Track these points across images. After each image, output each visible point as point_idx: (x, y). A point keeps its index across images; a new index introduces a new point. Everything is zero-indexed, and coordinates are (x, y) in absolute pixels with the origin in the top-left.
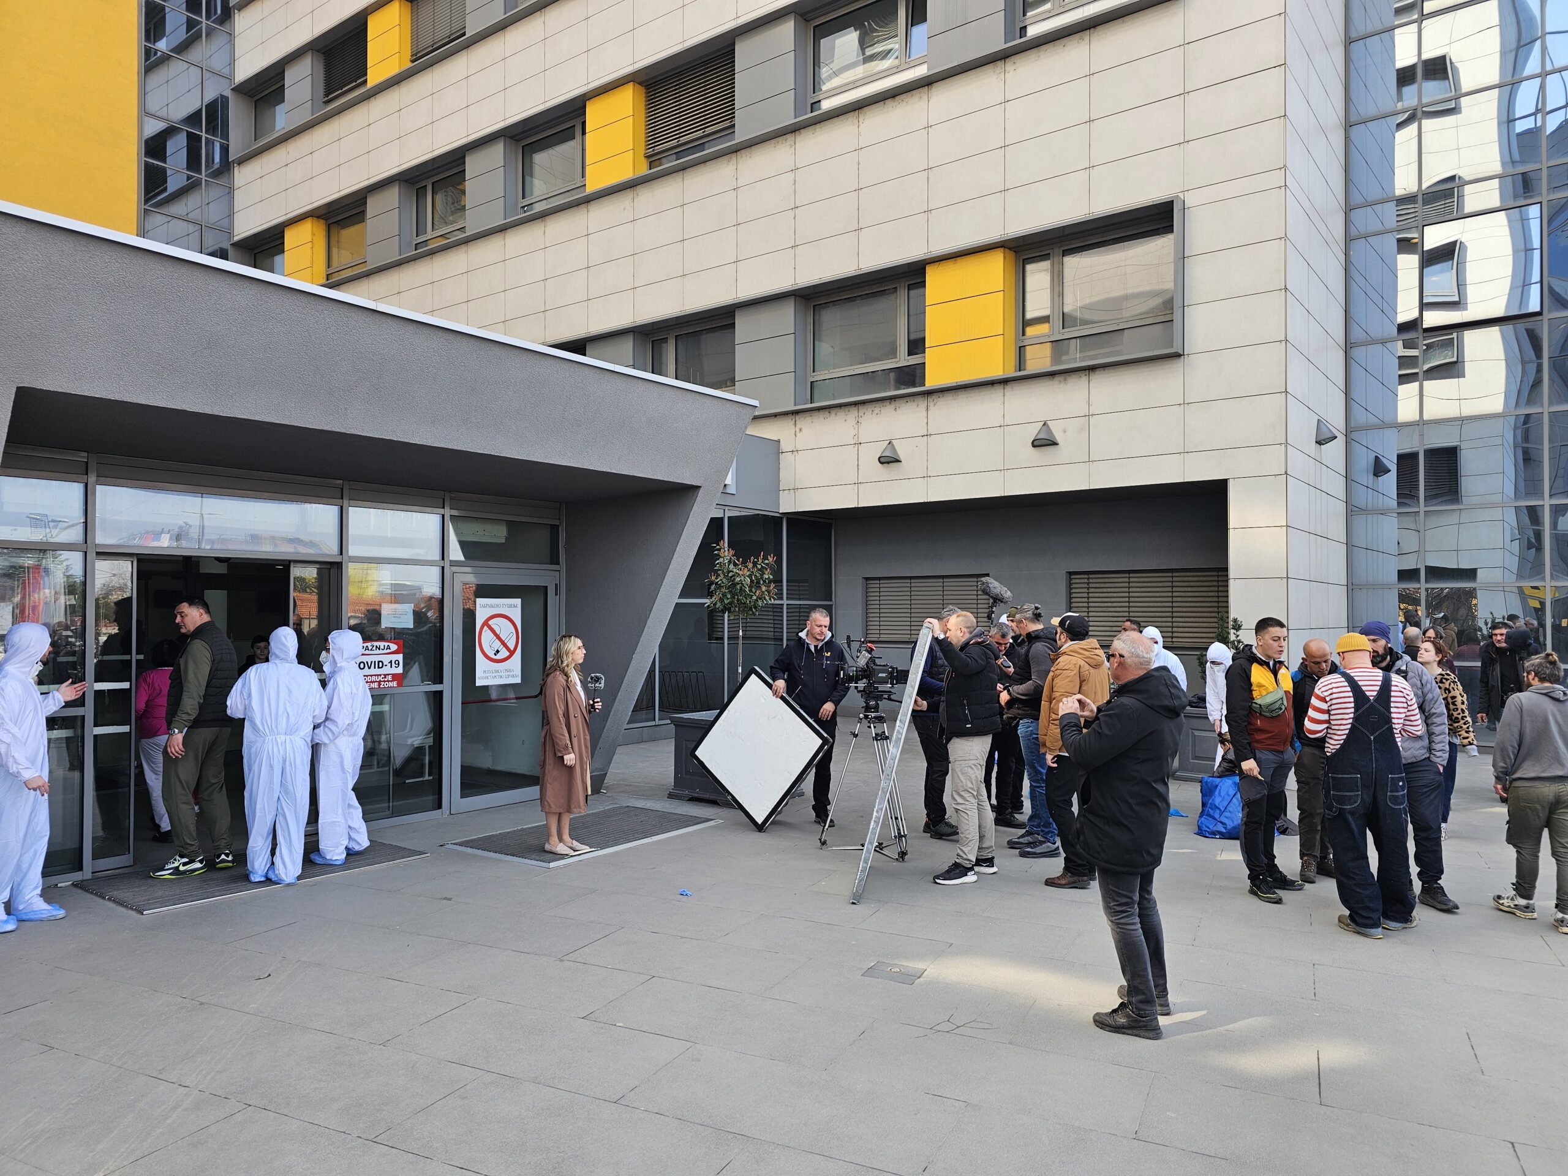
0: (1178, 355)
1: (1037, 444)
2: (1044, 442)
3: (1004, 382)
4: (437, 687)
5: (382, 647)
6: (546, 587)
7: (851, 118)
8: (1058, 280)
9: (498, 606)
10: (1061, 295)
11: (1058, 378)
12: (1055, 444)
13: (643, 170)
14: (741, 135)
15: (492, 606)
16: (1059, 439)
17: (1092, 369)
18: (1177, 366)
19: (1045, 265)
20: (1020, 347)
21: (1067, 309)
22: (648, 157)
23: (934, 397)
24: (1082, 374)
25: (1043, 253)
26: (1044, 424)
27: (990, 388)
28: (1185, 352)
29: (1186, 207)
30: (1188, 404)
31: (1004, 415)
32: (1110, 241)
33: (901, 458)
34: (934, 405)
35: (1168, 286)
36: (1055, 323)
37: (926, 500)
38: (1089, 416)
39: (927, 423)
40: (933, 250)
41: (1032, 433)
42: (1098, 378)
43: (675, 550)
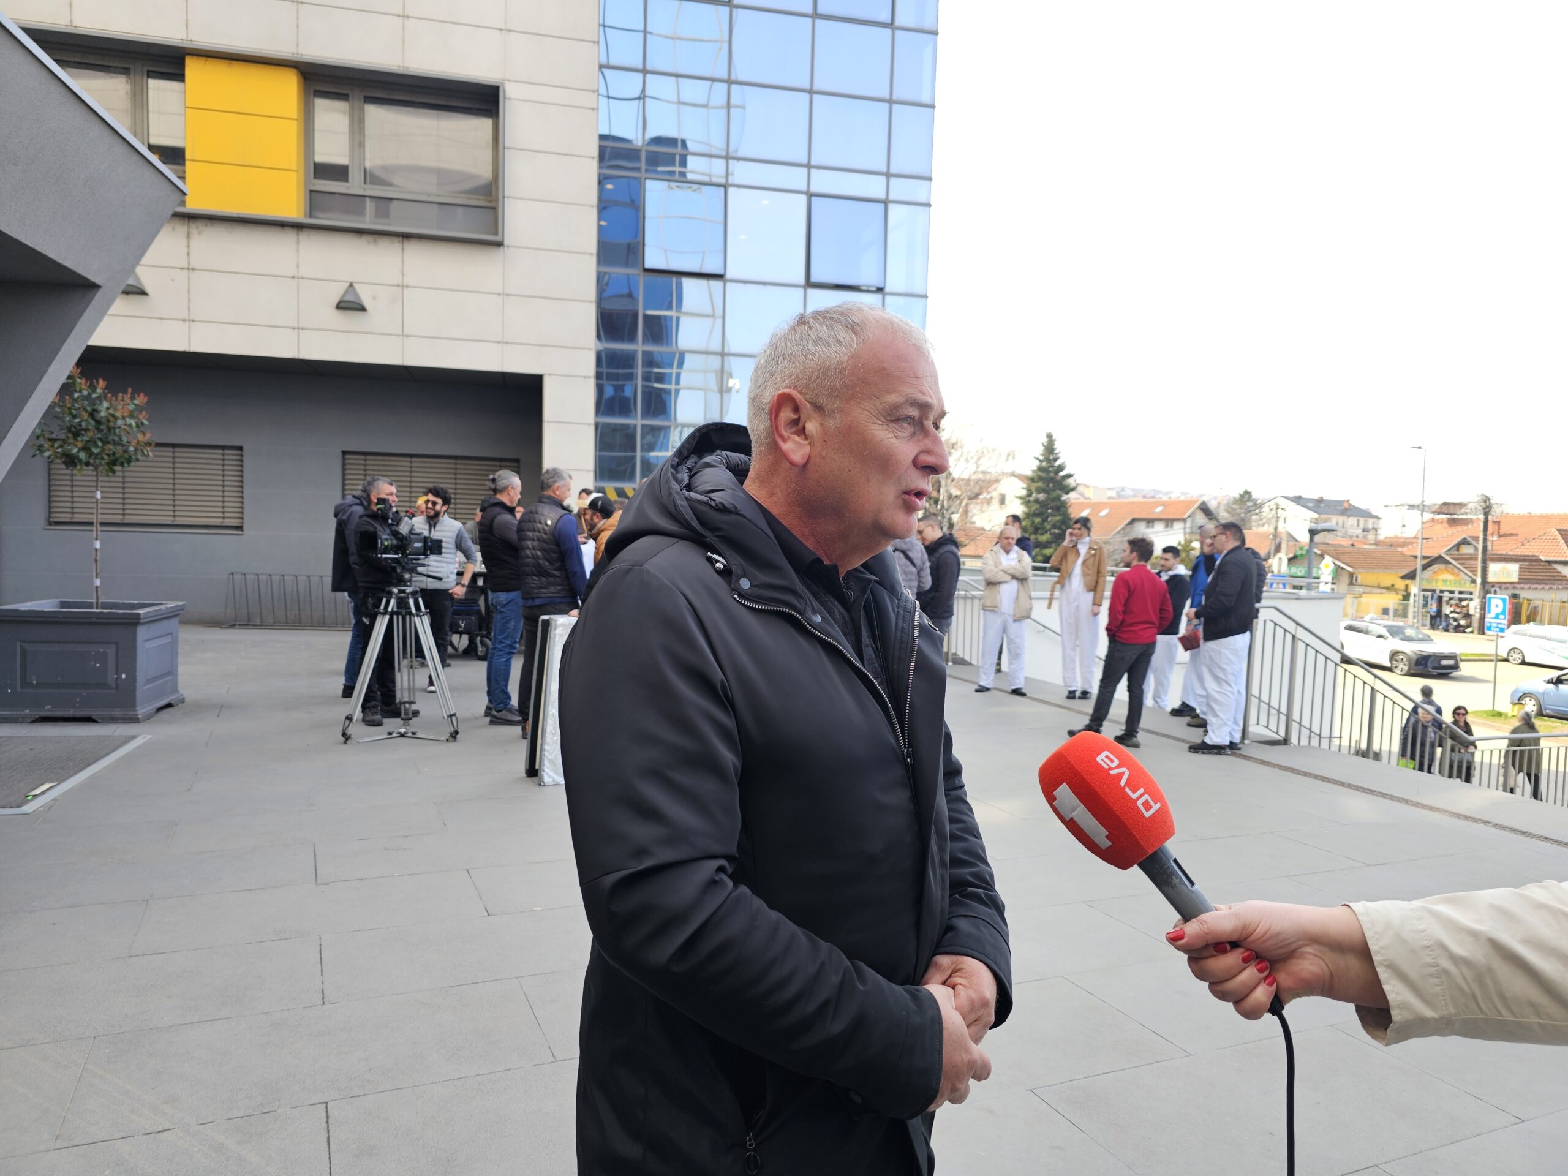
0: (499, 244)
1: (342, 306)
2: (350, 305)
3: (298, 227)
10: (362, 145)
11: (364, 238)
12: (362, 309)
16: (367, 305)
17: (406, 237)
18: (497, 253)
19: (341, 105)
20: (311, 192)
21: (368, 164)
23: (200, 224)
24: (396, 240)
25: (341, 91)
26: (351, 285)
27: (278, 229)
28: (506, 243)
29: (507, 96)
30: (507, 295)
31: (298, 266)
32: (419, 103)
33: (148, 289)
34: (200, 233)
35: (485, 172)
36: (355, 176)
37: (187, 350)
38: (403, 286)
39: (188, 254)
40: (194, 39)
41: (336, 292)
42: (412, 247)
43: (45, 371)
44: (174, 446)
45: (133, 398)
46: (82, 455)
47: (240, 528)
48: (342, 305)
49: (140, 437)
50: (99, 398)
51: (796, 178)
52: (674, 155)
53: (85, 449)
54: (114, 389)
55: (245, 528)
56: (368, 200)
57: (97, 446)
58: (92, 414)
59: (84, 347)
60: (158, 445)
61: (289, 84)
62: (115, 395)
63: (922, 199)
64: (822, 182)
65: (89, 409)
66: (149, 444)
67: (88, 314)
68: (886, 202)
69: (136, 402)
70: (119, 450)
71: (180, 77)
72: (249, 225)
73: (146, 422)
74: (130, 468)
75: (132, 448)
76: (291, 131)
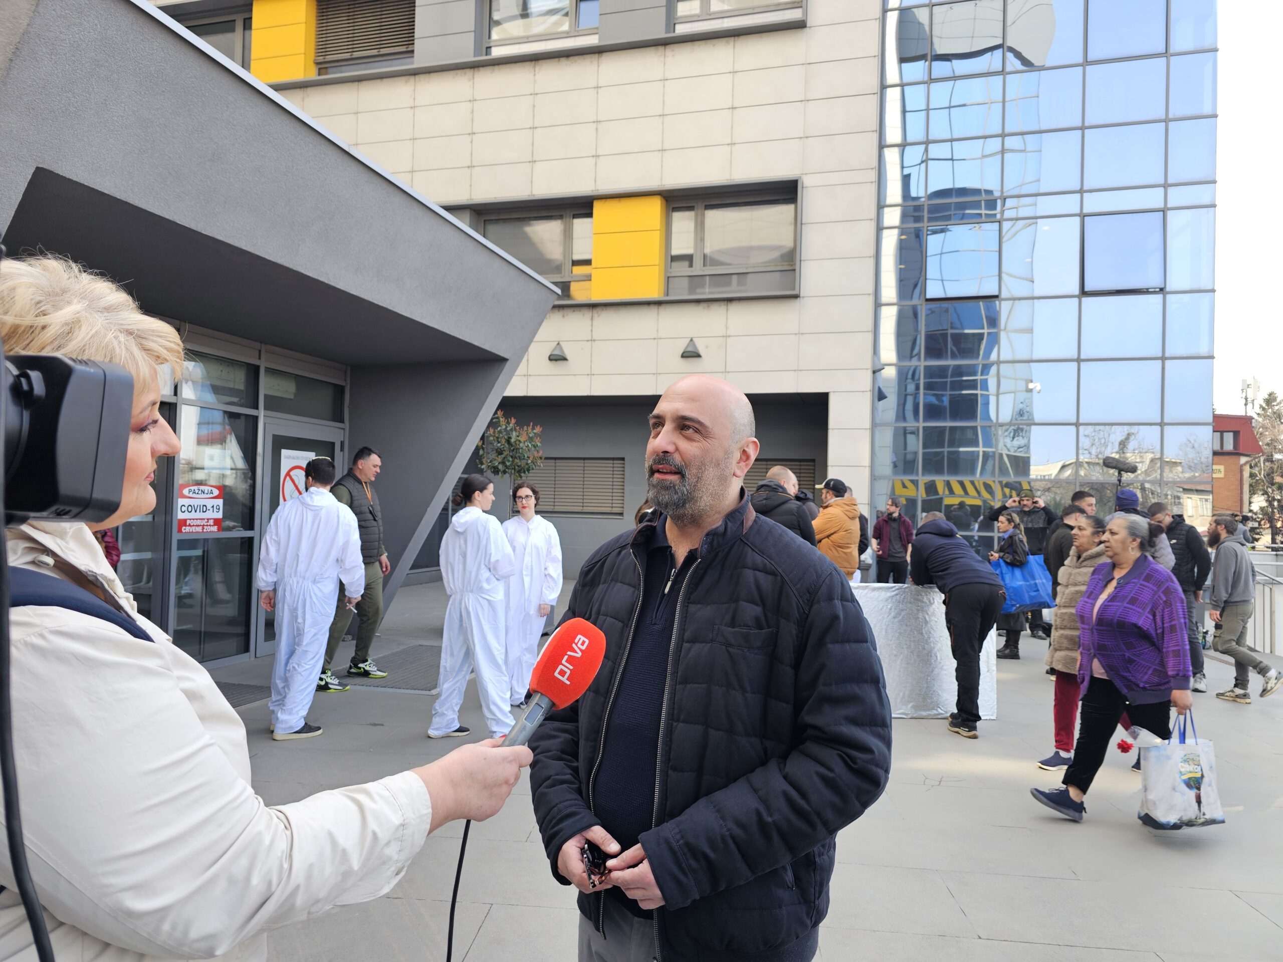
0: (796, 297)
2: (691, 354)
3: (658, 303)
4: (249, 534)
5: (206, 492)
6: (333, 444)
7: (528, 66)
8: (700, 227)
9: (298, 458)
10: (702, 239)
11: (702, 305)
12: (699, 356)
13: (312, 74)
14: (420, 60)
15: (294, 458)
16: (702, 352)
17: (730, 300)
18: (794, 304)
19: (691, 214)
20: (668, 277)
21: (707, 251)
22: (317, 64)
23: (599, 309)
24: (722, 303)
25: (689, 205)
26: (691, 340)
27: (646, 307)
28: (801, 295)
29: (804, 186)
30: (802, 334)
31: (658, 331)
32: (742, 203)
33: (568, 357)
34: (599, 316)
35: (788, 243)
36: (698, 261)
37: (589, 394)
38: (726, 336)
39: (592, 330)
40: (599, 188)
41: (682, 346)
42: (734, 308)
43: (477, 415)
44: (555, 459)
45: (533, 429)
46: (500, 467)
47: (621, 514)
48: (684, 355)
49: (536, 454)
50: (511, 430)
51: (1071, 204)
52: (980, 201)
53: (503, 463)
54: (520, 424)
55: (625, 514)
56: (708, 278)
57: (509, 461)
58: (508, 441)
59: (501, 398)
60: (546, 458)
61: (656, 206)
62: (522, 427)
63: (1206, 201)
64: (1093, 203)
65: (506, 437)
66: (541, 458)
67: (501, 378)
68: (1164, 211)
69: (535, 431)
70: (523, 463)
71: (590, 215)
72: (628, 307)
73: (539, 444)
74: (530, 475)
75: (529, 461)
76: (656, 239)
